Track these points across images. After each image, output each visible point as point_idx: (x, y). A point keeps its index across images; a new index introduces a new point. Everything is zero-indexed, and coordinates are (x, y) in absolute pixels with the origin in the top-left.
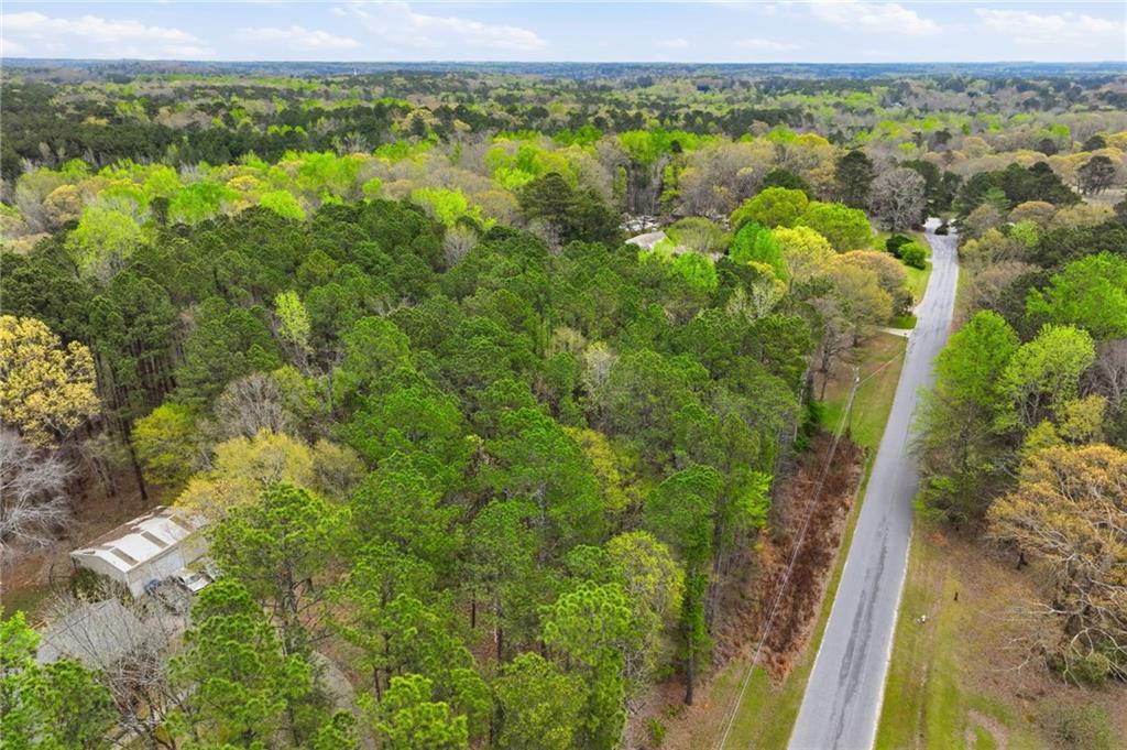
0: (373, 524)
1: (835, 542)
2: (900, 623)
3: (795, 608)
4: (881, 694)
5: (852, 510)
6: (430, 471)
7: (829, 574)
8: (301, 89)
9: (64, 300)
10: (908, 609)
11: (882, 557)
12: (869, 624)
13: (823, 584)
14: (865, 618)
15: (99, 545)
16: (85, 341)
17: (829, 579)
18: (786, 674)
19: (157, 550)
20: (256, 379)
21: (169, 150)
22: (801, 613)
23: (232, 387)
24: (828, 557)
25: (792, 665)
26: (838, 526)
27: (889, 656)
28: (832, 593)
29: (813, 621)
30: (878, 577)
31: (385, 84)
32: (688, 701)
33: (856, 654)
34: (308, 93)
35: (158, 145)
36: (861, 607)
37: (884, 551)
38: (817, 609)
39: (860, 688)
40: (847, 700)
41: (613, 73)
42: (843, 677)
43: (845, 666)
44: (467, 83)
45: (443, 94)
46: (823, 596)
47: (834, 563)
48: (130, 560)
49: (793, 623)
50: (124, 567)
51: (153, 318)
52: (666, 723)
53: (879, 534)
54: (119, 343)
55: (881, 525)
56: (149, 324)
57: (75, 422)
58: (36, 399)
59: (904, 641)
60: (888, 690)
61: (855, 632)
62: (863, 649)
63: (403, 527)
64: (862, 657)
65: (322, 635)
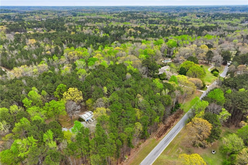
0: (111, 119)
1: (173, 125)
2: (176, 136)
3: (163, 133)
4: (169, 144)
5: (178, 121)
6: (117, 114)
7: (170, 129)
8: (109, 18)
9: (79, 85)
10: (178, 135)
11: (178, 128)
12: (171, 136)
13: (168, 131)
14: (171, 135)
15: (82, 115)
16: (81, 91)
17: (169, 130)
18: (158, 140)
19: (88, 116)
20: (101, 99)
21: (85, 41)
22: (163, 134)
23: (98, 99)
24: (171, 127)
25: (159, 139)
26: (174, 123)
27: (172, 140)
28: (169, 132)
29: (165, 135)
30: (176, 131)
31: (126, 17)
32: (145, 141)
33: (168, 139)
34: (110, 19)
35: (83, 39)
36: (172, 134)
37: (179, 127)
38: (166, 134)
39: (166, 143)
40: (164, 144)
41: (179, 10)
42: (165, 142)
43: (166, 140)
44: (143, 16)
45: (138, 19)
46: (167, 132)
47: (171, 128)
48: (85, 117)
49: (162, 135)
50: (85, 118)
51: (89, 88)
52: (142, 143)
53: (180, 125)
54: (85, 91)
55: (181, 124)
56: (88, 89)
57: (80, 101)
58: (77, 98)
59: (175, 139)
60: (170, 144)
61: (169, 137)
62: (169, 139)
63: (114, 120)
64: (168, 140)
65: (106, 128)
